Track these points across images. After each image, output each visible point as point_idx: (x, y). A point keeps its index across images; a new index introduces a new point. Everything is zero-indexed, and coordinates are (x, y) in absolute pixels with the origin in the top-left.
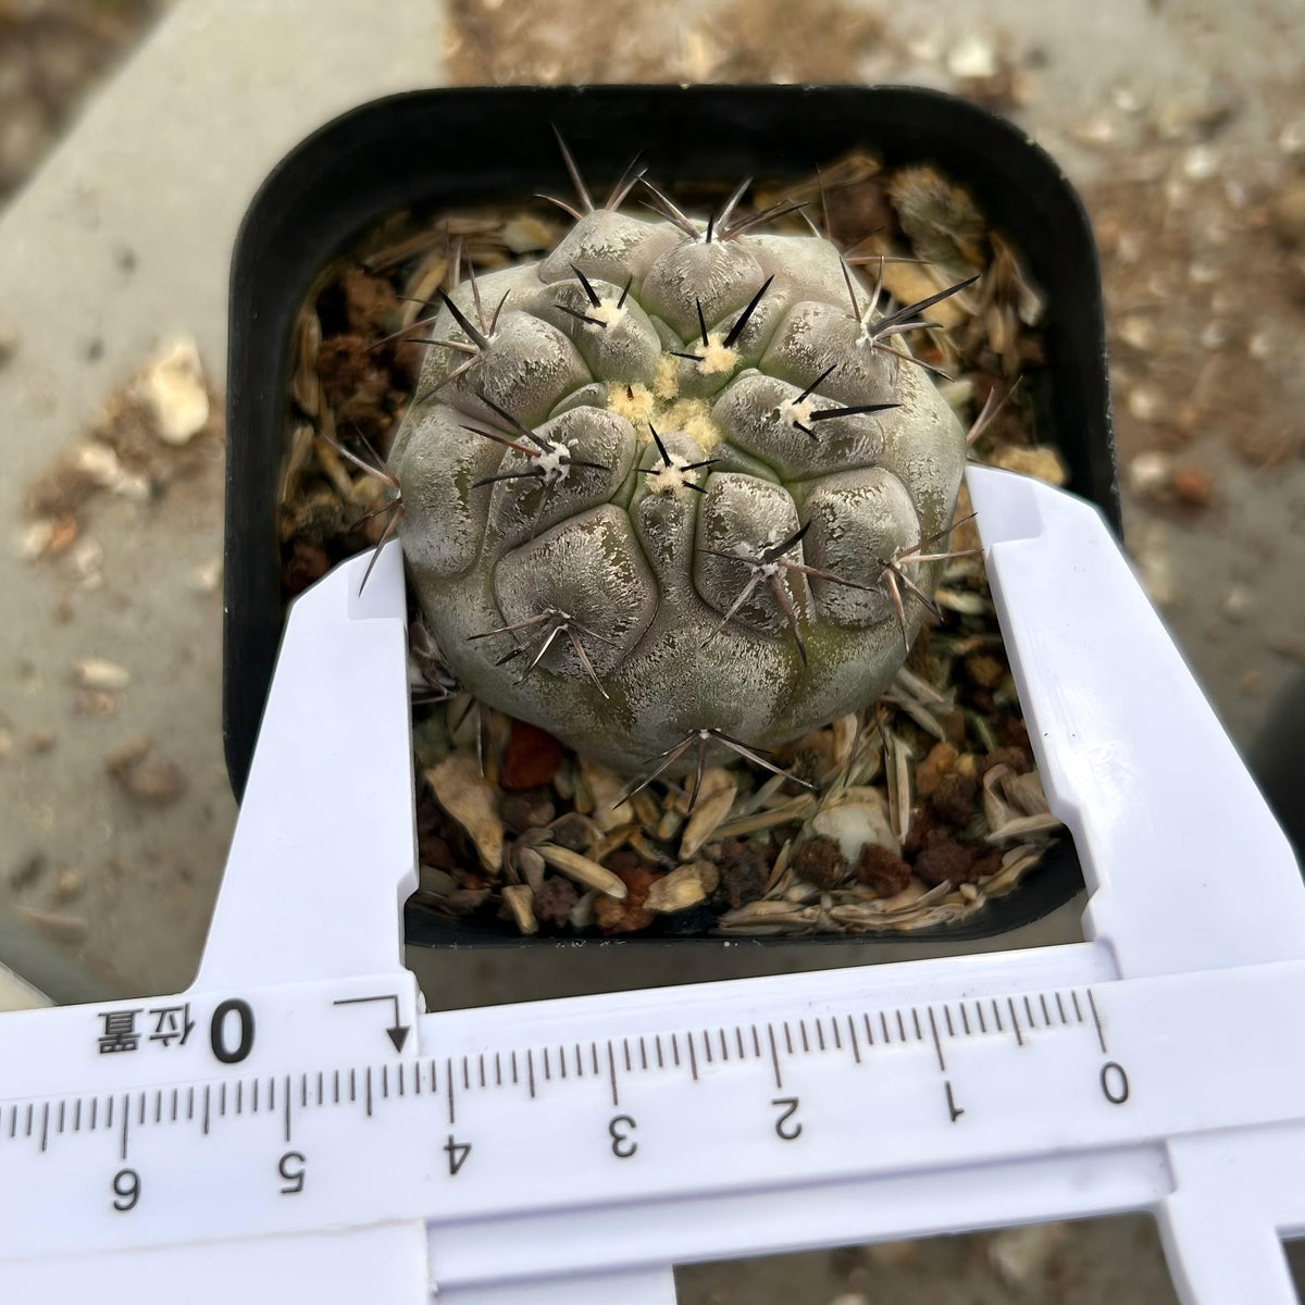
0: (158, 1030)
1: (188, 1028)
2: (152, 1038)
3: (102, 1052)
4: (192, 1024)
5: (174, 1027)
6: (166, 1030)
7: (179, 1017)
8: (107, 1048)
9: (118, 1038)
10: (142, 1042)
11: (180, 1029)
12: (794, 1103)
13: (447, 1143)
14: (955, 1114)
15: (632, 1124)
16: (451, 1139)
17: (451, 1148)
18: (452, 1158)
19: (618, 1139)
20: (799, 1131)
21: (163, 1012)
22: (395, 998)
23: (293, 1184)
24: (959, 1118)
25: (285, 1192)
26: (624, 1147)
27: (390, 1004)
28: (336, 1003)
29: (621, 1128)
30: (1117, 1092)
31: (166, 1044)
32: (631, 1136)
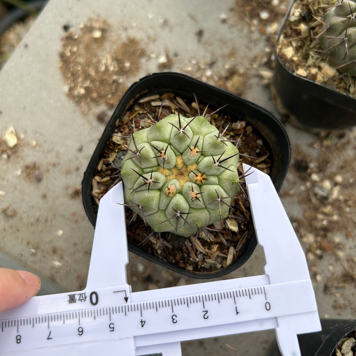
0: (80, 298)
1: (85, 298)
2: (79, 300)
3: (69, 303)
4: (86, 297)
5: (83, 298)
6: (81, 298)
7: (84, 295)
8: (70, 302)
9: (72, 300)
10: (77, 301)
11: (84, 298)
12: (207, 311)
13: (141, 321)
14: (237, 313)
15: (176, 316)
16: (142, 320)
17: (142, 322)
18: (142, 324)
19: (173, 319)
20: (208, 317)
21: (80, 294)
22: (125, 291)
23: (112, 329)
24: (238, 314)
25: (111, 331)
26: (175, 321)
27: (124, 292)
28: (114, 292)
29: (174, 317)
30: (268, 308)
31: (81, 301)
32: (176, 319)
